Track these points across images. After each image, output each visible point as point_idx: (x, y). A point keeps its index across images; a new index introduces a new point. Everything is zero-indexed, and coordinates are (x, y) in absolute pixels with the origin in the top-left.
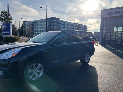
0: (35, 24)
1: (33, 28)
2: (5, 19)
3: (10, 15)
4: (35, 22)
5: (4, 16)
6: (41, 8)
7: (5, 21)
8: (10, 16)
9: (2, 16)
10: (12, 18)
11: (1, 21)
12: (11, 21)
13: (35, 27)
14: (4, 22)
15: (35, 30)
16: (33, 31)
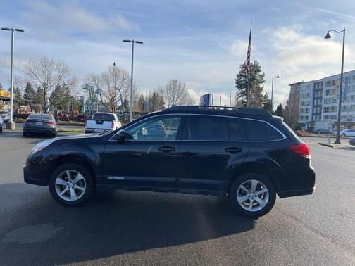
0: (325, 88)
1: (319, 100)
2: (246, 83)
3: (259, 71)
4: (328, 83)
5: (245, 76)
6: (326, 37)
7: (246, 87)
8: (260, 73)
9: (241, 75)
10: (264, 78)
11: (239, 88)
12: (261, 86)
13: (324, 97)
14: (244, 90)
15: (324, 106)
16: (319, 108)
